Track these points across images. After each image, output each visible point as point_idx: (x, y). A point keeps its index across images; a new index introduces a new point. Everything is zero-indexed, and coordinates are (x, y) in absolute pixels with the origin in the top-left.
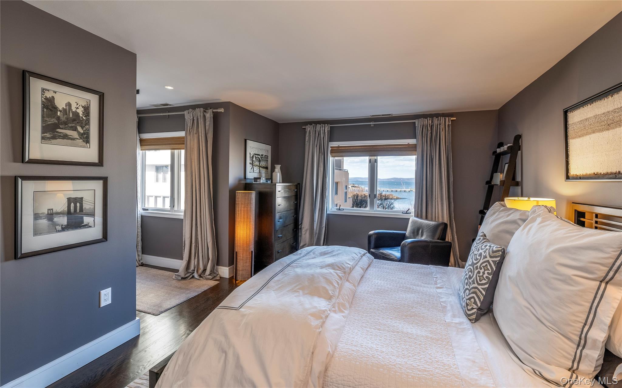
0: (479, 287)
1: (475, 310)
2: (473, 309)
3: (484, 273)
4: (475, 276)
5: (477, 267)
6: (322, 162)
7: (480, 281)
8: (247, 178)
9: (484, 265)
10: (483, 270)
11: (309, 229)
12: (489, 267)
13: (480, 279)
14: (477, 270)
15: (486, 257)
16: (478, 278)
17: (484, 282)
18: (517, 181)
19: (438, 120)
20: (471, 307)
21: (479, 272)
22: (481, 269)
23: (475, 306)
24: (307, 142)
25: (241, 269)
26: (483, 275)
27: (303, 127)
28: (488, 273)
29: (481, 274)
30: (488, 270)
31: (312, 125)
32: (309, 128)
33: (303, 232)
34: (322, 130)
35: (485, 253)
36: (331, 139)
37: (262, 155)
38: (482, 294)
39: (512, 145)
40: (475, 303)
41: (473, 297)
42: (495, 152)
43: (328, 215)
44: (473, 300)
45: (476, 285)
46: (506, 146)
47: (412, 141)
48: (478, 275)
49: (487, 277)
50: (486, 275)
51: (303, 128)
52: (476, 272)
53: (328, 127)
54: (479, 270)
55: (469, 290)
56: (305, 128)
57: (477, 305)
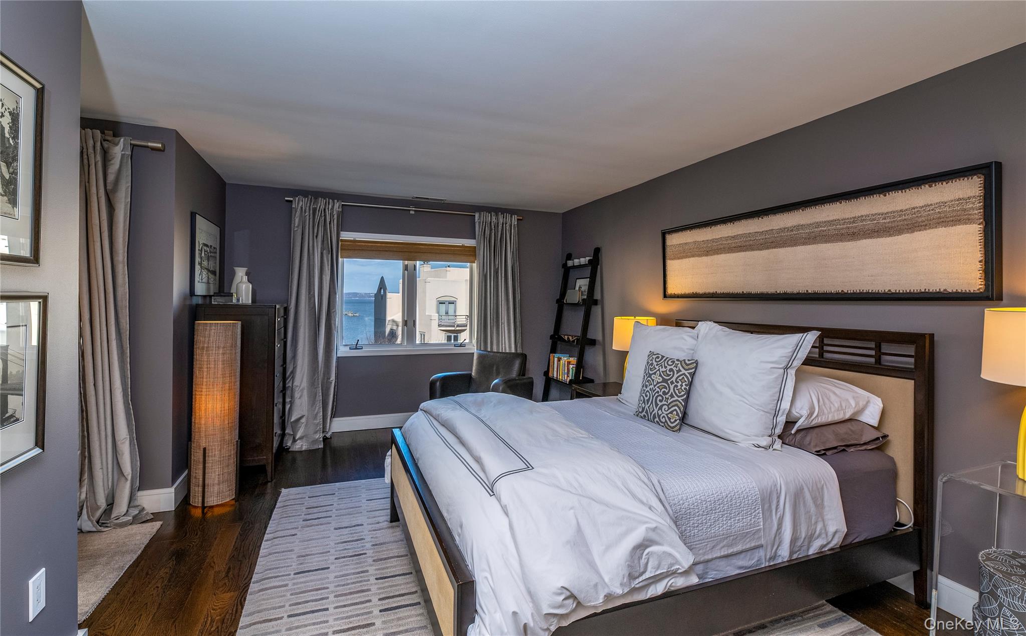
0: (680, 399)
1: (678, 421)
2: (676, 420)
3: (682, 386)
4: (672, 390)
5: (672, 383)
6: (328, 265)
7: (680, 393)
8: (196, 294)
9: (681, 378)
10: (680, 383)
11: (306, 388)
12: (686, 379)
13: (679, 391)
14: (673, 385)
15: (679, 371)
16: (677, 391)
17: (683, 393)
18: (595, 298)
19: (503, 217)
20: (674, 420)
21: (676, 386)
22: (678, 382)
23: (677, 418)
24: (297, 227)
25: (216, 482)
26: (681, 387)
27: (286, 199)
28: (685, 385)
29: (679, 387)
30: (686, 381)
31: (308, 197)
32: (300, 203)
33: (297, 395)
34: (328, 208)
35: (677, 368)
36: (341, 227)
37: (211, 246)
38: (682, 405)
39: (592, 258)
40: (677, 414)
41: (675, 410)
42: (565, 266)
43: (338, 358)
44: (675, 412)
45: (676, 398)
46: (583, 259)
47: (469, 243)
48: (676, 388)
49: (685, 389)
50: (684, 386)
51: (287, 201)
52: (672, 387)
53: (339, 206)
54: (676, 384)
55: (668, 405)
56: (291, 201)
57: (679, 417)
